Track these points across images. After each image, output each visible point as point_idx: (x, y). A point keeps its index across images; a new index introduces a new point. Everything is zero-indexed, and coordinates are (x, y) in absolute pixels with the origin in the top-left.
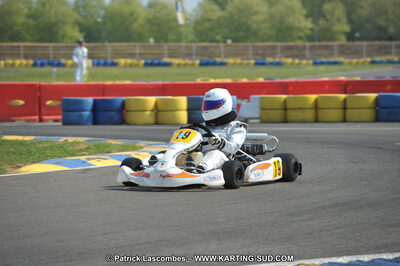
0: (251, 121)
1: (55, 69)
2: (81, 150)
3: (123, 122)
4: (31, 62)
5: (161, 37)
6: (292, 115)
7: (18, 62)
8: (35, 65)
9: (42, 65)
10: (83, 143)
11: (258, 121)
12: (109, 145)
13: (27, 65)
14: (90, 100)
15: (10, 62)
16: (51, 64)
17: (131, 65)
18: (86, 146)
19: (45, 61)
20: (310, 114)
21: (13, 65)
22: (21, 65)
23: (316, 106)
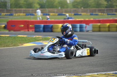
0: (90, 31)
1: (32, 16)
2: (40, 40)
3: (52, 31)
4: (25, 14)
5: (62, 7)
6: (102, 29)
7: (21, 14)
8: (26, 15)
9: (28, 15)
10: (41, 37)
11: (91, 31)
12: (48, 38)
13: (24, 15)
14: (42, 25)
15: (19, 14)
16: (31, 15)
17: (54, 15)
18: (41, 38)
19: (29, 14)
20: (107, 29)
21: (20, 15)
22: (22, 15)
23: (109, 27)
